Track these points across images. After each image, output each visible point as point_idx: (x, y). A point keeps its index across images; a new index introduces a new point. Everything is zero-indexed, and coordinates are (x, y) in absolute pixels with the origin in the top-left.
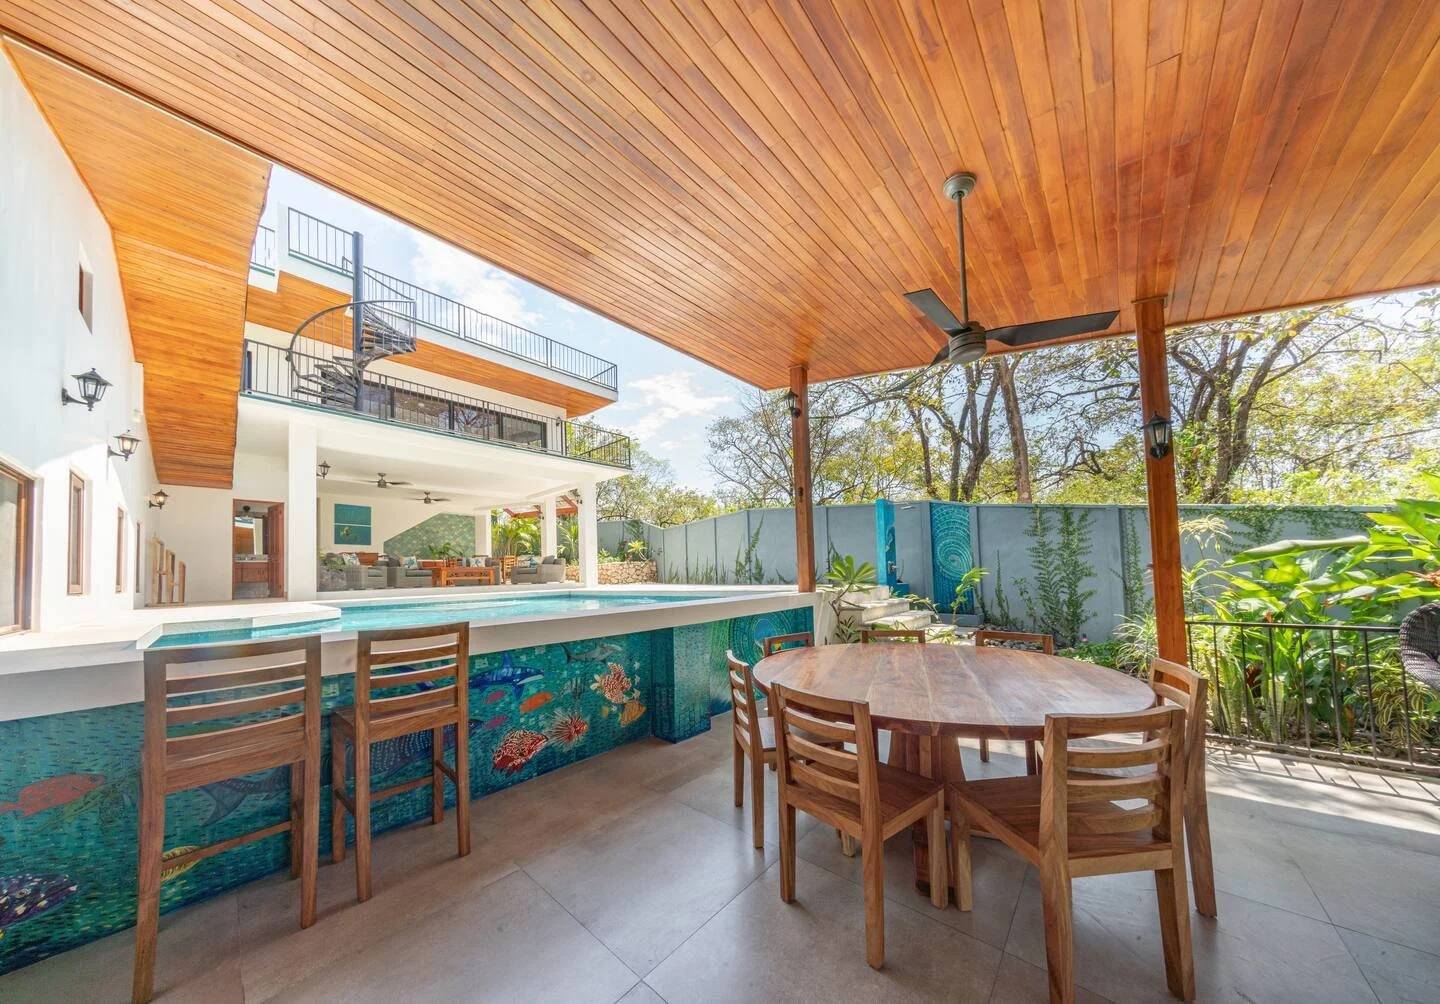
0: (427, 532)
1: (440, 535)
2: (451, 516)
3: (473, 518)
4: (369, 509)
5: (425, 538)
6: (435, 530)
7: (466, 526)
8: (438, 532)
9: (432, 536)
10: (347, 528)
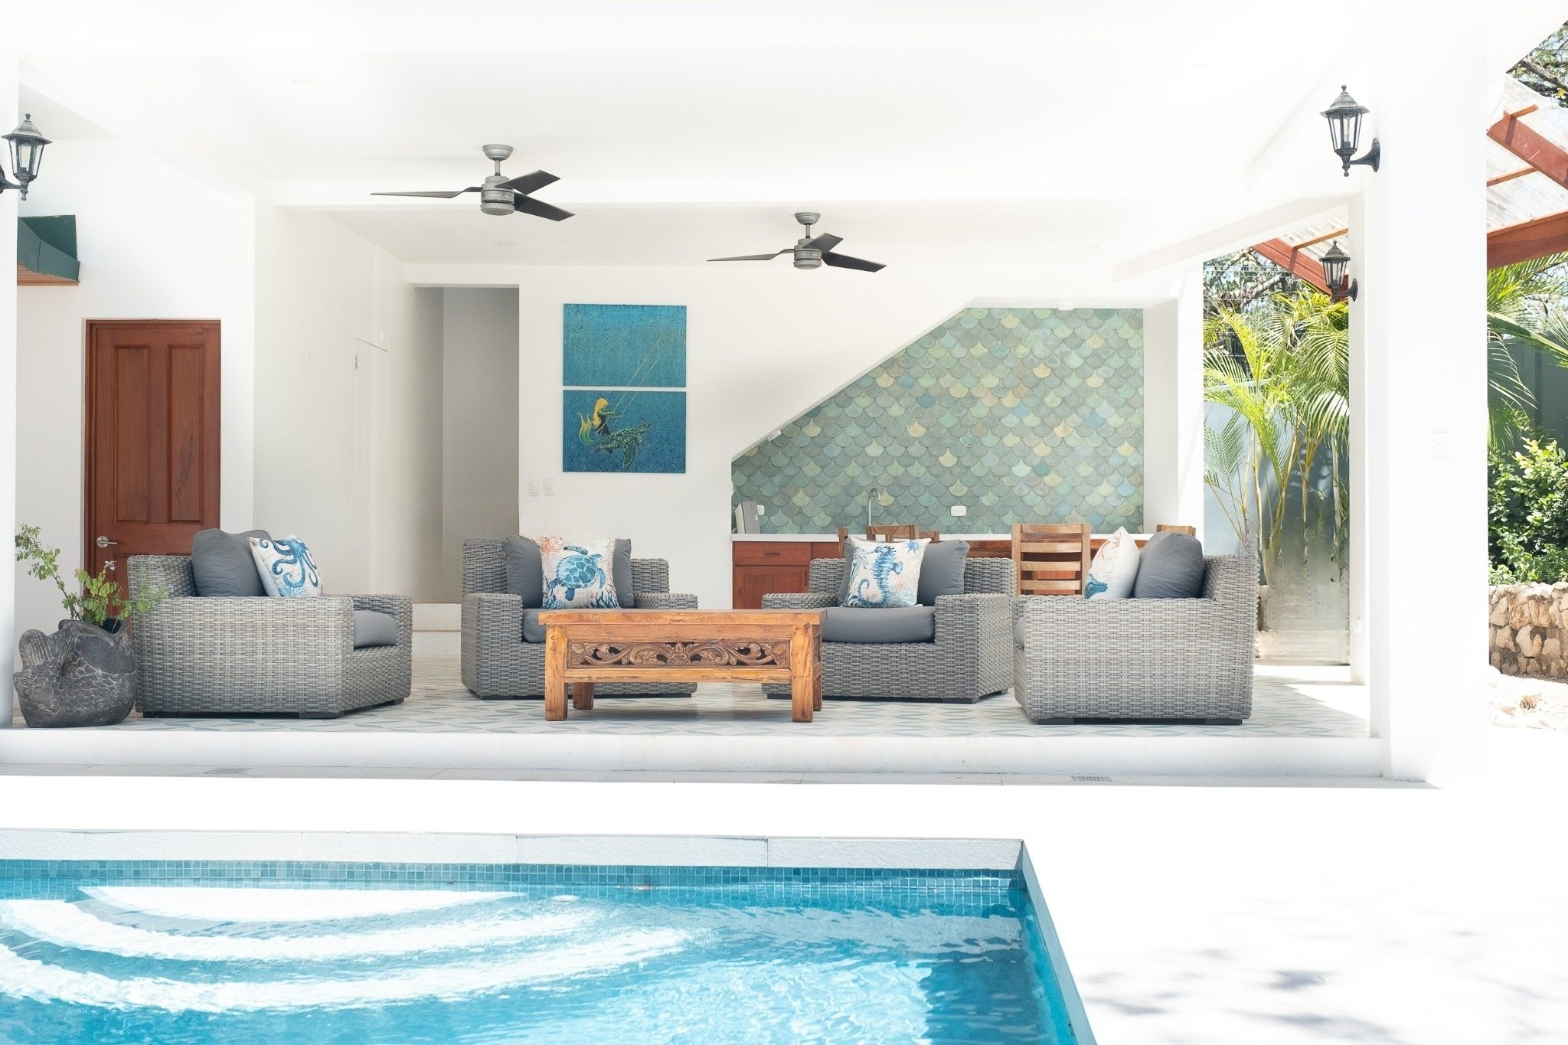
0: (926, 400)
1: (979, 411)
2: (1031, 318)
3: (1135, 318)
4: (678, 314)
5: (916, 430)
6: (959, 391)
7: (1098, 359)
8: (973, 399)
9: (948, 420)
10: (602, 403)
